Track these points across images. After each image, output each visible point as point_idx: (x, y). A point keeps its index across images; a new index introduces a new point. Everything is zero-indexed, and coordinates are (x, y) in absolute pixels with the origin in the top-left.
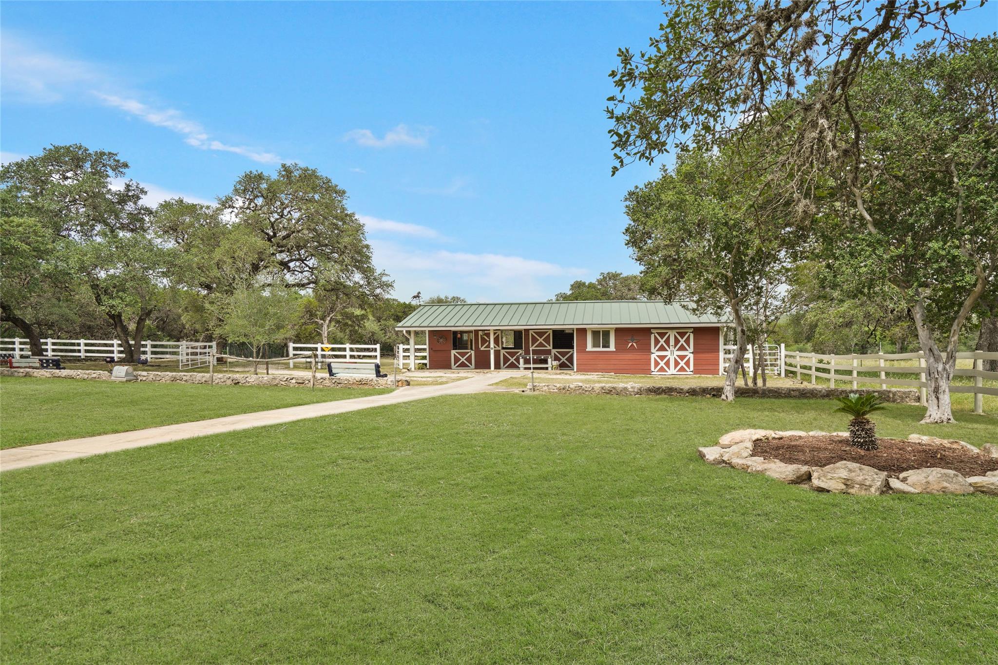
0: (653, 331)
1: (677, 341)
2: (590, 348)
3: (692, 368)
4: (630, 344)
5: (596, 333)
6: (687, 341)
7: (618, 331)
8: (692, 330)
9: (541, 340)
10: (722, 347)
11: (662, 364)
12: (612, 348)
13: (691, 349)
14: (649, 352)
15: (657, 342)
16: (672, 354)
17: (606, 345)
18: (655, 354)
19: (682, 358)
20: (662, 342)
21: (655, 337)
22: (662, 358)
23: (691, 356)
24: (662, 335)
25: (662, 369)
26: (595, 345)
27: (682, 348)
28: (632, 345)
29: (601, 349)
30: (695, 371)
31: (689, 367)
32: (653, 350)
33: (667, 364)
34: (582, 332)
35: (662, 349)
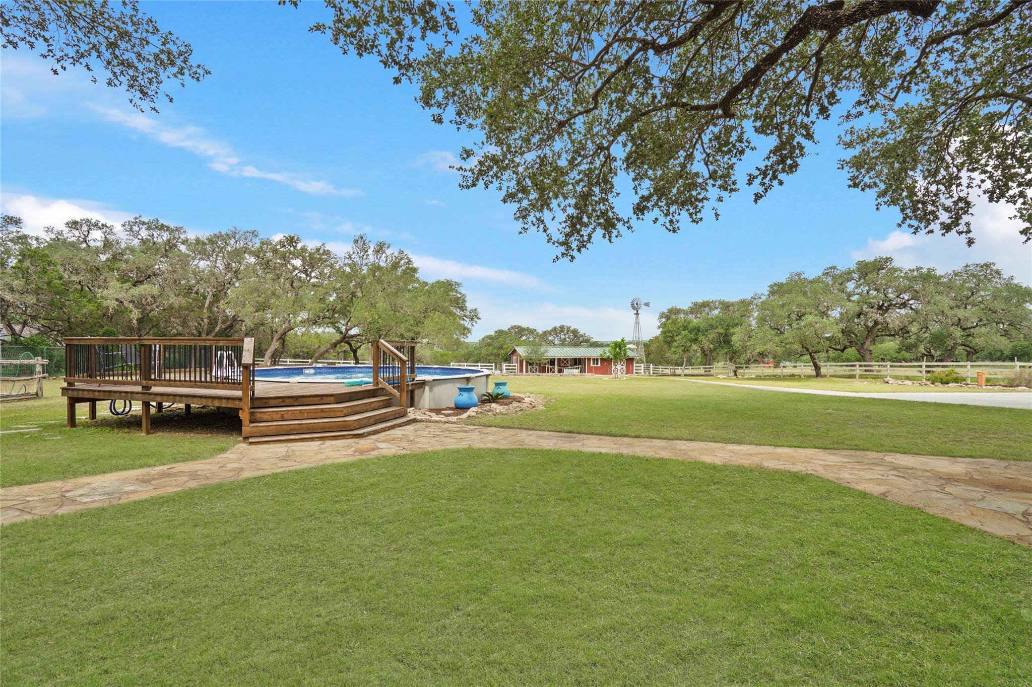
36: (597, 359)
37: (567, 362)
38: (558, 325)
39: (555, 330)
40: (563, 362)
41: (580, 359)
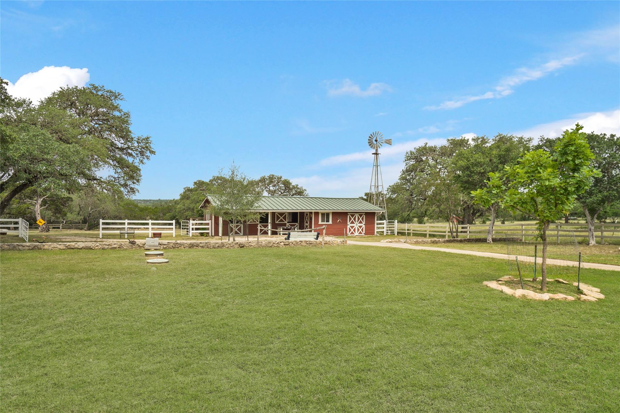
0: (348, 214)
1: (359, 219)
2: (320, 223)
3: (364, 232)
4: (339, 220)
5: (323, 214)
6: (363, 219)
7: (333, 213)
8: (364, 213)
9: (281, 218)
10: (376, 222)
11: (352, 230)
12: (330, 222)
13: (364, 223)
14: (347, 225)
15: (350, 219)
16: (356, 225)
17: (328, 221)
18: (349, 225)
19: (360, 227)
20: (352, 219)
21: (349, 216)
22: (352, 227)
23: (364, 226)
24: (352, 216)
25: (352, 233)
26: (323, 221)
27: (361, 222)
28: (340, 221)
29: (325, 223)
30: (365, 234)
31: (363, 232)
32: (348, 223)
33: (354, 230)
34: (317, 214)
35: (352, 223)
36: (328, 214)
37: (285, 218)
38: (267, 175)
39: (263, 180)
40: (278, 218)
41: (302, 214)
